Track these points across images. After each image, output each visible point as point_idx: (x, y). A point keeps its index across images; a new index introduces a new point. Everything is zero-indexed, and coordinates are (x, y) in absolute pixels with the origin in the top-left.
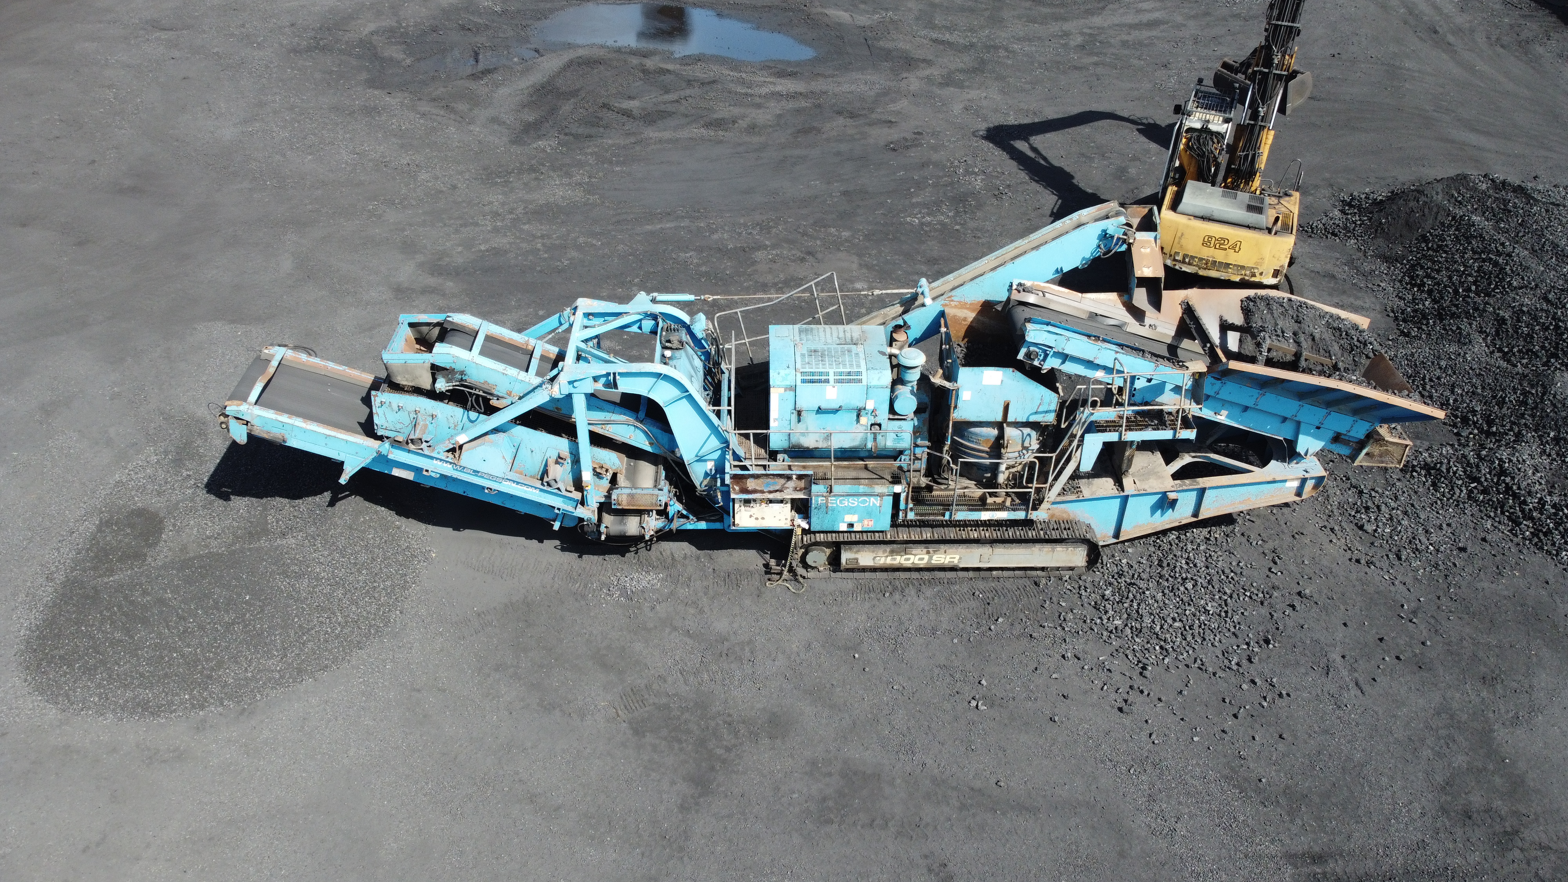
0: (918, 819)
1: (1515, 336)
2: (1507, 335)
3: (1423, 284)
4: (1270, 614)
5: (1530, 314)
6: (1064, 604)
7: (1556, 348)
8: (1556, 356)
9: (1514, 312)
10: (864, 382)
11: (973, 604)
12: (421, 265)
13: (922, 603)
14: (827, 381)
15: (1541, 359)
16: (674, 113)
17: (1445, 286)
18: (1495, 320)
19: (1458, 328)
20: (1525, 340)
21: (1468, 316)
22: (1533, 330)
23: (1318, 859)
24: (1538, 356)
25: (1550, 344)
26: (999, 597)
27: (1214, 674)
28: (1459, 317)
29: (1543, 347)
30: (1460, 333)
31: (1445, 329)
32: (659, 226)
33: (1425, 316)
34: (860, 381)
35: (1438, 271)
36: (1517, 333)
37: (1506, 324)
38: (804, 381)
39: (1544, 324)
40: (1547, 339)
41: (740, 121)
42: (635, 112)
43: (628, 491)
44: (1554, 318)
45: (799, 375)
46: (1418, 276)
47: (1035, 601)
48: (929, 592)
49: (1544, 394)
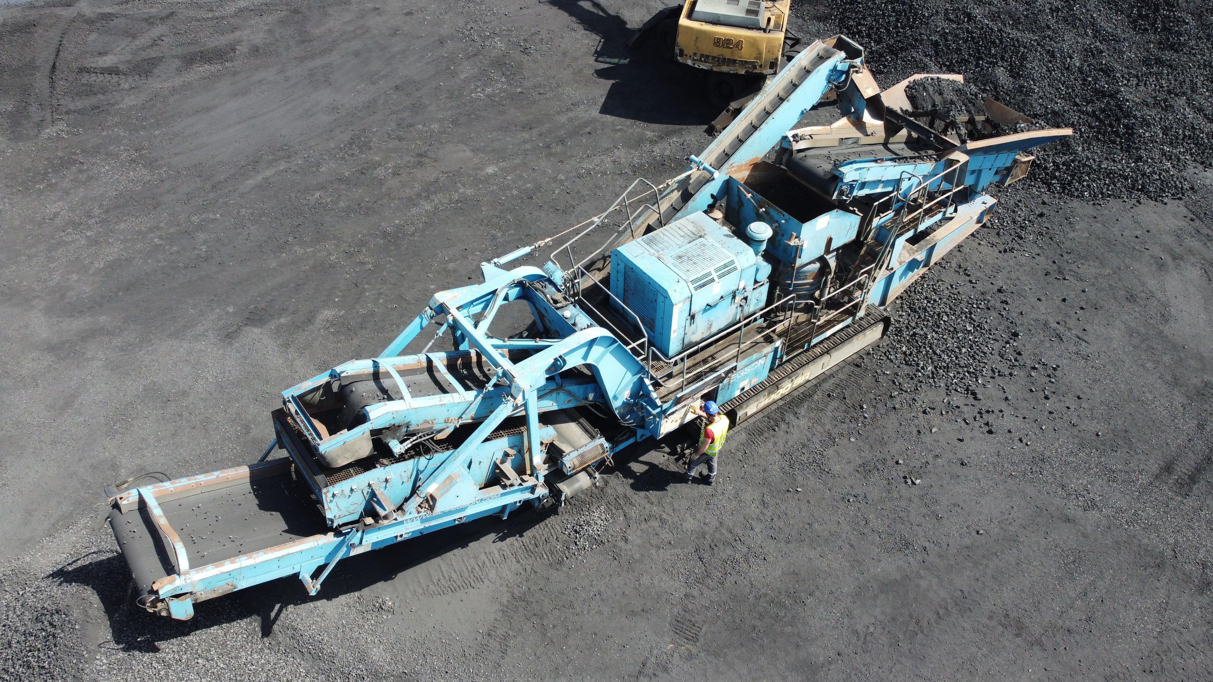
0: (960, 593)
1: (949, 52)
2: (944, 53)
3: (861, 31)
4: (1000, 314)
5: (952, 34)
6: (888, 373)
7: (979, 52)
8: (982, 59)
9: (941, 36)
10: (739, 269)
11: (835, 404)
12: (49, 311)
13: (803, 423)
14: (712, 280)
15: (972, 63)
16: (163, 57)
17: (878, 29)
18: (931, 44)
19: (912, 57)
20: (956, 53)
21: (914, 47)
22: (958, 44)
23: (1168, 468)
24: (969, 62)
25: (973, 51)
26: (845, 389)
27: (1011, 374)
28: (907, 49)
29: (970, 55)
30: (915, 61)
31: (904, 61)
32: (259, 178)
33: (881, 55)
34: (735, 269)
35: (864, 19)
36: (950, 49)
37: (940, 45)
38: (696, 289)
39: (963, 38)
40: (969, 48)
41: (238, 47)
42: (122, 67)
43: (575, 454)
44: (968, 32)
45: (690, 284)
46: (851, 26)
47: (869, 379)
48: (802, 411)
49: (995, 88)
